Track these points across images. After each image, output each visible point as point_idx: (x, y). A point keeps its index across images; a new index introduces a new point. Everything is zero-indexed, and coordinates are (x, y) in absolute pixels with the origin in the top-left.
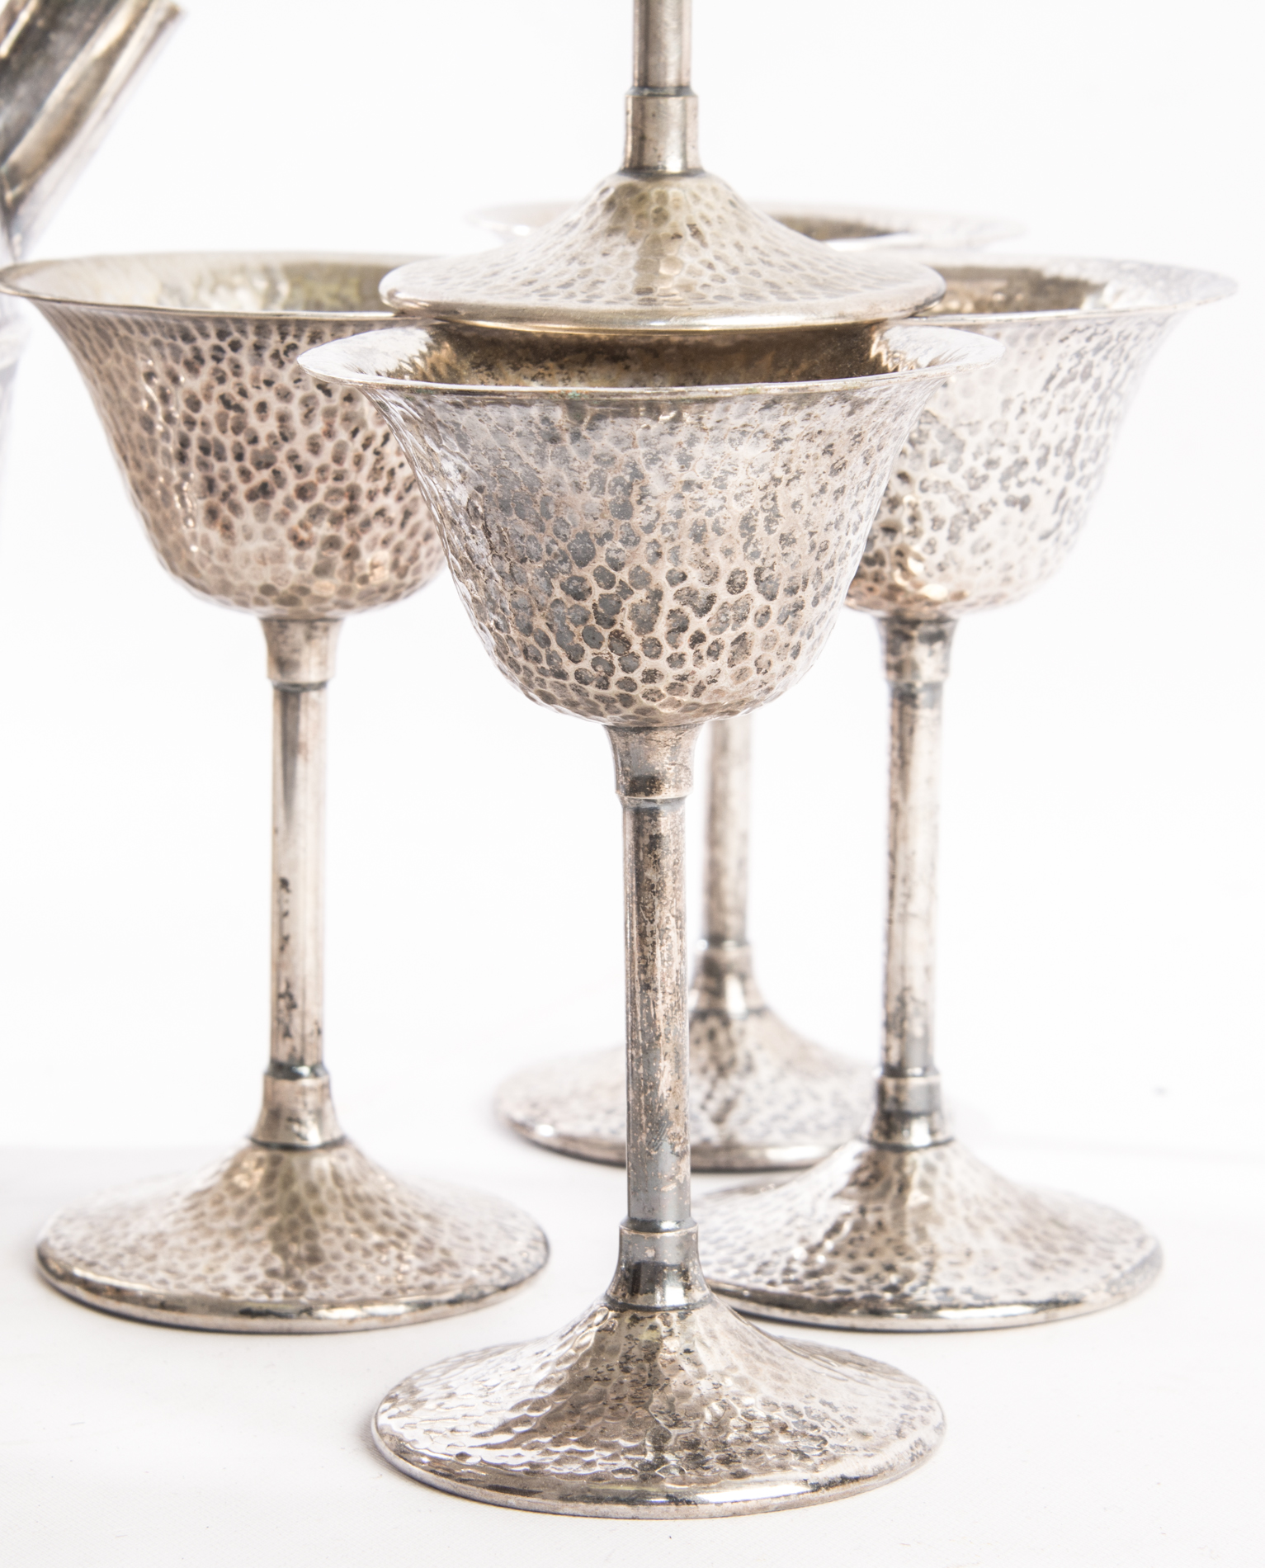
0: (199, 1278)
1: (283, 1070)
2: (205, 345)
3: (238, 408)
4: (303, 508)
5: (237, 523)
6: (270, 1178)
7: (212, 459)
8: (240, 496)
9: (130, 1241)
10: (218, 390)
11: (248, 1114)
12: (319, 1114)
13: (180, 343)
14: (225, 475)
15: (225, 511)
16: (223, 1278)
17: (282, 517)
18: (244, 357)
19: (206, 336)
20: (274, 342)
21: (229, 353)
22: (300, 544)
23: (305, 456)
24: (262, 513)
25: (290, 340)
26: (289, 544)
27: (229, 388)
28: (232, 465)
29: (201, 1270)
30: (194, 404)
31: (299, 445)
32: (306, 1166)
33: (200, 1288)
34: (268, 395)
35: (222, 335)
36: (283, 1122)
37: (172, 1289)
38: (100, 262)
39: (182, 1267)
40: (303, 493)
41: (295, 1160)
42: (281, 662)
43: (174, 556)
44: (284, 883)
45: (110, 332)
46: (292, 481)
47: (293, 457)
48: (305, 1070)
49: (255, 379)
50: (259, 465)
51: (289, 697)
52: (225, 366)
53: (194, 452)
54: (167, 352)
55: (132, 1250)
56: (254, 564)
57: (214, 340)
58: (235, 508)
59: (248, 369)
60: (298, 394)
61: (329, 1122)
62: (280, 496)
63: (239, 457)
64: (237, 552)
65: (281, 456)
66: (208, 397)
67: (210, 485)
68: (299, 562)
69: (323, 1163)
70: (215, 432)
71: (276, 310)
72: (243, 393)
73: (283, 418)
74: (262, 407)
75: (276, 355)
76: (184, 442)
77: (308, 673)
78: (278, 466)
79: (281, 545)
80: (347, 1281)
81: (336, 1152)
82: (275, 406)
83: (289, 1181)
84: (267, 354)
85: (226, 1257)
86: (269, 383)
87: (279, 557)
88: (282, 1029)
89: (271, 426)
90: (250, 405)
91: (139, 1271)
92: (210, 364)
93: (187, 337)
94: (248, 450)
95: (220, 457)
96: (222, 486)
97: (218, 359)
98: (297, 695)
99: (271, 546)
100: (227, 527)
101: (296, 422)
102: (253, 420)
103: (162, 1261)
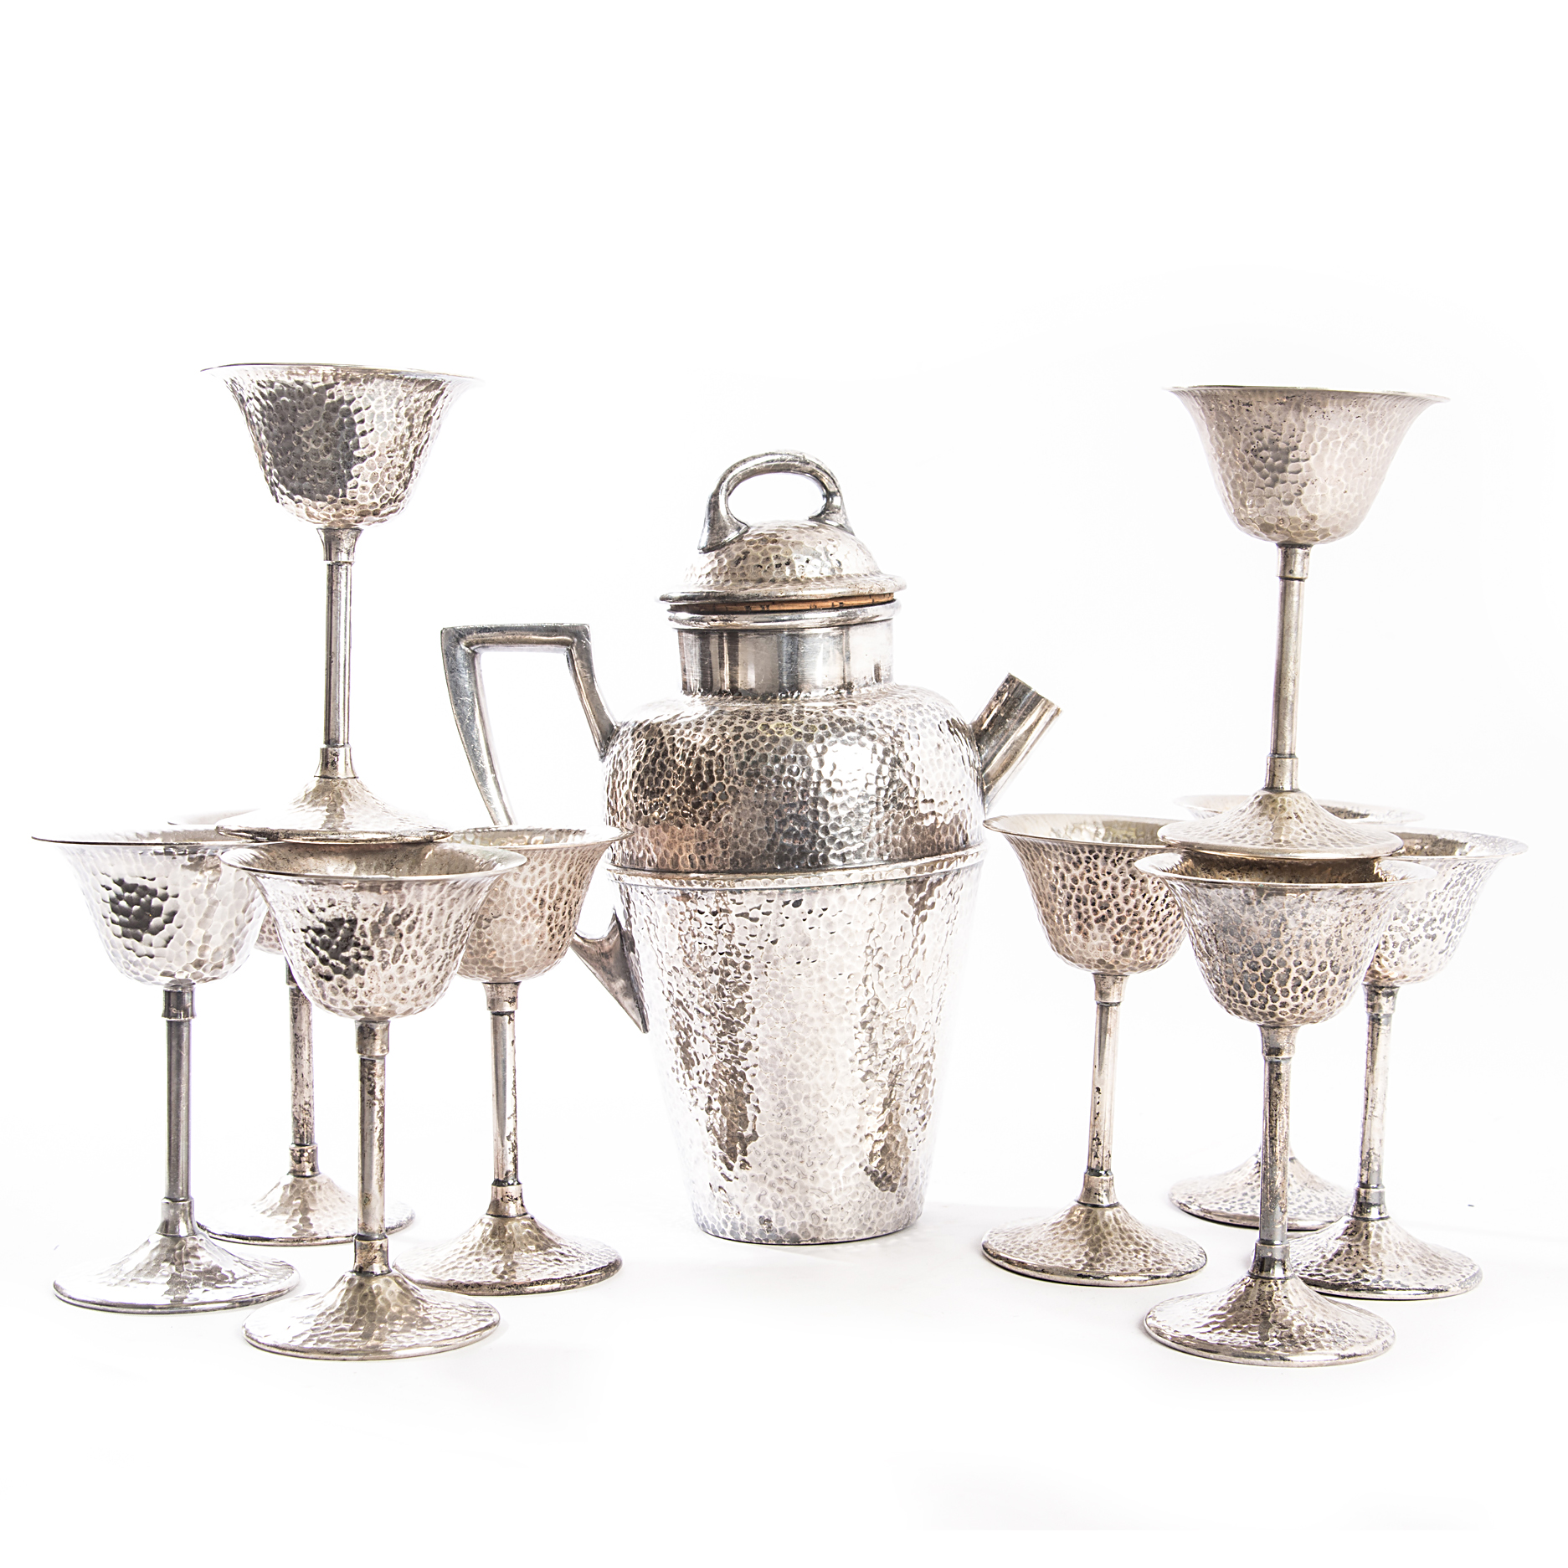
0: (1058, 1260)
1: (1093, 1171)
2: (1083, 856)
3: (1095, 883)
4: (1119, 926)
5: (1090, 932)
6: (1087, 1219)
7: (1081, 904)
8: (1092, 921)
9: (1026, 1243)
10: (1087, 875)
11: (1077, 1190)
12: (1108, 1192)
13: (1072, 855)
14: (1086, 912)
15: (1085, 926)
16: (1069, 1260)
17: (1110, 931)
18: (1099, 862)
19: (1084, 852)
20: (1113, 856)
21: (1093, 860)
22: (1117, 942)
23: (1122, 905)
24: (1101, 929)
25: (1120, 856)
26: (1112, 941)
27: (1092, 875)
28: (1090, 908)
29: (1058, 1257)
30: (1075, 880)
31: (1120, 900)
32: (1103, 1214)
33: (1059, 1264)
34: (1108, 878)
35: (1090, 852)
36: (1093, 1195)
37: (1047, 1264)
38: (1026, 817)
39: (1050, 1255)
40: (1120, 920)
41: (1098, 1211)
42: (1101, 993)
43: (1059, 946)
44: (1098, 1089)
45: (1041, 849)
46: (1116, 915)
47: (1116, 905)
48: (1103, 1172)
49: (1103, 871)
50: (1101, 908)
51: (1104, 1008)
52: (1090, 865)
53: (1073, 901)
54: (1066, 858)
55: (1027, 1247)
56: (1096, 950)
57: (1087, 854)
58: (1090, 926)
59: (1100, 867)
60: (1121, 878)
61: (1112, 1196)
62: (1110, 921)
63: (1093, 904)
64: (1089, 945)
65: (1112, 904)
66: (1082, 878)
67: (1079, 915)
68: (1115, 950)
69: (1109, 1213)
70: (1084, 893)
71: (1099, 841)
72: (1097, 877)
73: (1114, 888)
74: (1105, 883)
75: (1113, 861)
76: (1070, 897)
77: (1112, 999)
78: (1110, 908)
79: (1109, 942)
80: (1123, 1264)
81: (1115, 1209)
82: (1111, 883)
83: (1095, 1220)
84: (1109, 861)
85: (1069, 1252)
86: (1109, 873)
87: (1107, 947)
88: (1093, 1153)
89: (1109, 891)
90: (1100, 882)
91: (1031, 1256)
92: (1084, 864)
93: (1075, 853)
94: (1098, 901)
95: (1085, 904)
96: (1085, 916)
97: (1088, 863)
98: (1108, 1007)
99: (1104, 942)
100: (1085, 934)
101: (1119, 890)
102: (1101, 889)
103: (1041, 1252)
